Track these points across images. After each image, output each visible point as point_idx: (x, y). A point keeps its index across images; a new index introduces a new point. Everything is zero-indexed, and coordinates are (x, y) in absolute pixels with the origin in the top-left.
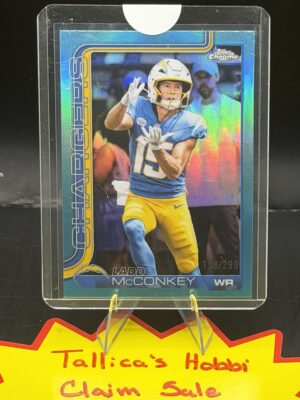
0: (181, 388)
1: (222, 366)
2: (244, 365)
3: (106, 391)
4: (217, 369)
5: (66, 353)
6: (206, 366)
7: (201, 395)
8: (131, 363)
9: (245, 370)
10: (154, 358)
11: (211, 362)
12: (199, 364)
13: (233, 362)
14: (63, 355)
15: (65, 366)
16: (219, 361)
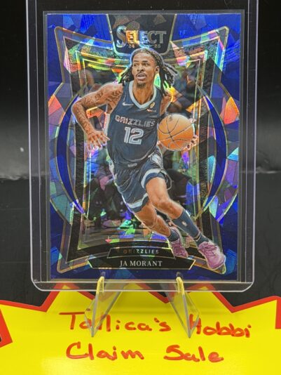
0: (184, 352)
1: (224, 331)
2: (246, 330)
3: (111, 354)
4: (219, 334)
5: (74, 314)
6: (208, 331)
7: (204, 359)
8: (136, 326)
9: (248, 335)
10: (158, 321)
11: (215, 327)
12: (202, 328)
13: (235, 328)
14: (70, 316)
15: (72, 328)
16: (221, 326)
